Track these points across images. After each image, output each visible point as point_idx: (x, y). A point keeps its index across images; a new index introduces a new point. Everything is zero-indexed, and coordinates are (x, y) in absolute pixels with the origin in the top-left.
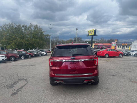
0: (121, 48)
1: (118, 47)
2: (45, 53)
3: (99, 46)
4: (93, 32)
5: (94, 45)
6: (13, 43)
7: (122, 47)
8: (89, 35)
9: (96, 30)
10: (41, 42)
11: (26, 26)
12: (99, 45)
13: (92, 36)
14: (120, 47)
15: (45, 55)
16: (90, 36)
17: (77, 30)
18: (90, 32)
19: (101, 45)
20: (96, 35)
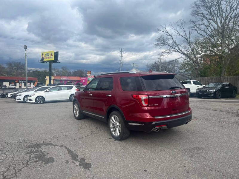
5: (54, 80)
9: (57, 53)
13: (51, 62)
16: (46, 62)
17: (26, 48)
18: (46, 54)
19: (66, 79)
20: (57, 61)
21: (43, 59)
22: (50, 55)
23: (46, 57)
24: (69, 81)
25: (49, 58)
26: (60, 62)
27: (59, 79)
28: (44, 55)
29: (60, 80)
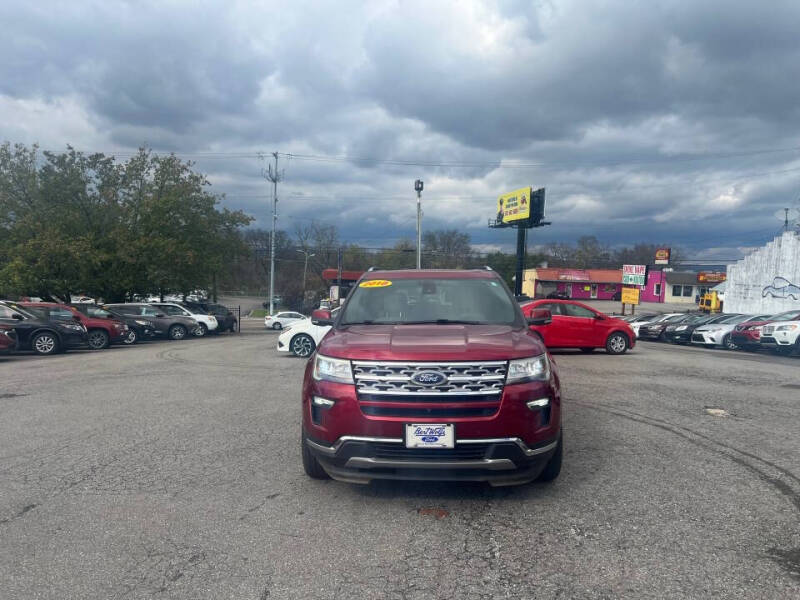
0: (692, 300)
1: (676, 293)
2: (211, 322)
3: (561, 284)
4: (524, 201)
5: (537, 282)
6: (18, 261)
7: (695, 293)
8: (506, 219)
9: (541, 192)
10: (190, 253)
11: (109, 161)
12: (563, 277)
13: (521, 225)
14: (688, 294)
15: (209, 333)
16: (511, 224)
17: (421, 189)
18: (509, 201)
19: (578, 279)
20: (541, 221)
21: (500, 216)
22: (519, 201)
23: (509, 210)
24: (588, 284)
25: (515, 212)
26: (549, 224)
27: (555, 280)
28: (505, 203)
29: (556, 283)
